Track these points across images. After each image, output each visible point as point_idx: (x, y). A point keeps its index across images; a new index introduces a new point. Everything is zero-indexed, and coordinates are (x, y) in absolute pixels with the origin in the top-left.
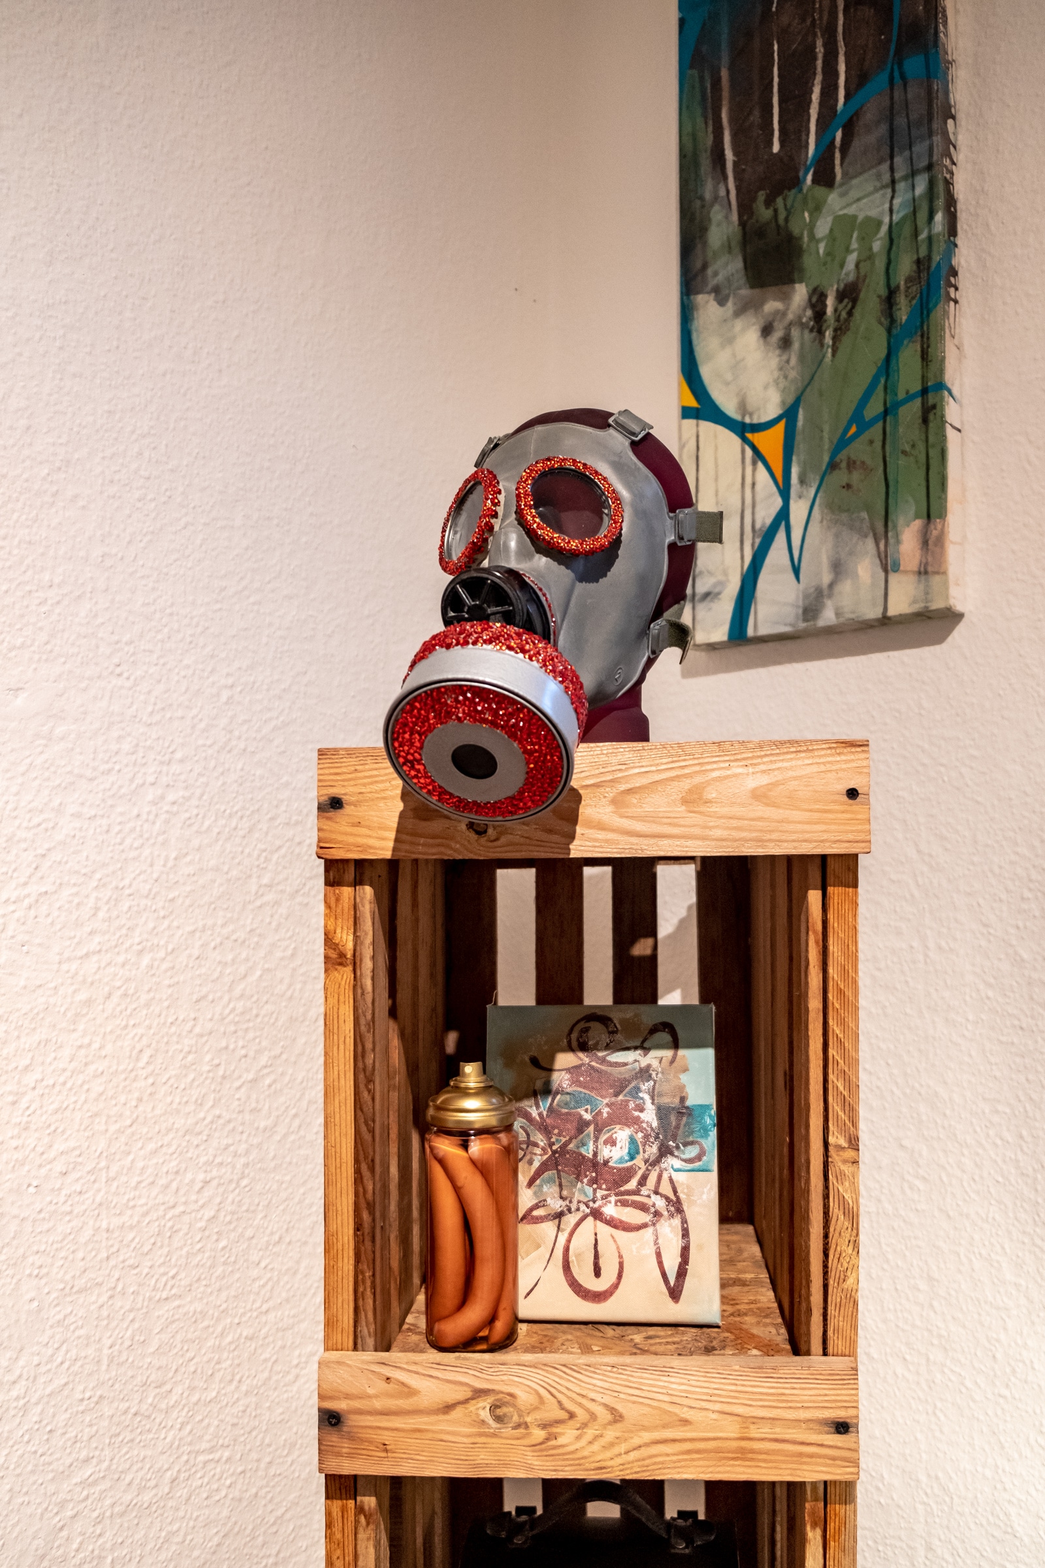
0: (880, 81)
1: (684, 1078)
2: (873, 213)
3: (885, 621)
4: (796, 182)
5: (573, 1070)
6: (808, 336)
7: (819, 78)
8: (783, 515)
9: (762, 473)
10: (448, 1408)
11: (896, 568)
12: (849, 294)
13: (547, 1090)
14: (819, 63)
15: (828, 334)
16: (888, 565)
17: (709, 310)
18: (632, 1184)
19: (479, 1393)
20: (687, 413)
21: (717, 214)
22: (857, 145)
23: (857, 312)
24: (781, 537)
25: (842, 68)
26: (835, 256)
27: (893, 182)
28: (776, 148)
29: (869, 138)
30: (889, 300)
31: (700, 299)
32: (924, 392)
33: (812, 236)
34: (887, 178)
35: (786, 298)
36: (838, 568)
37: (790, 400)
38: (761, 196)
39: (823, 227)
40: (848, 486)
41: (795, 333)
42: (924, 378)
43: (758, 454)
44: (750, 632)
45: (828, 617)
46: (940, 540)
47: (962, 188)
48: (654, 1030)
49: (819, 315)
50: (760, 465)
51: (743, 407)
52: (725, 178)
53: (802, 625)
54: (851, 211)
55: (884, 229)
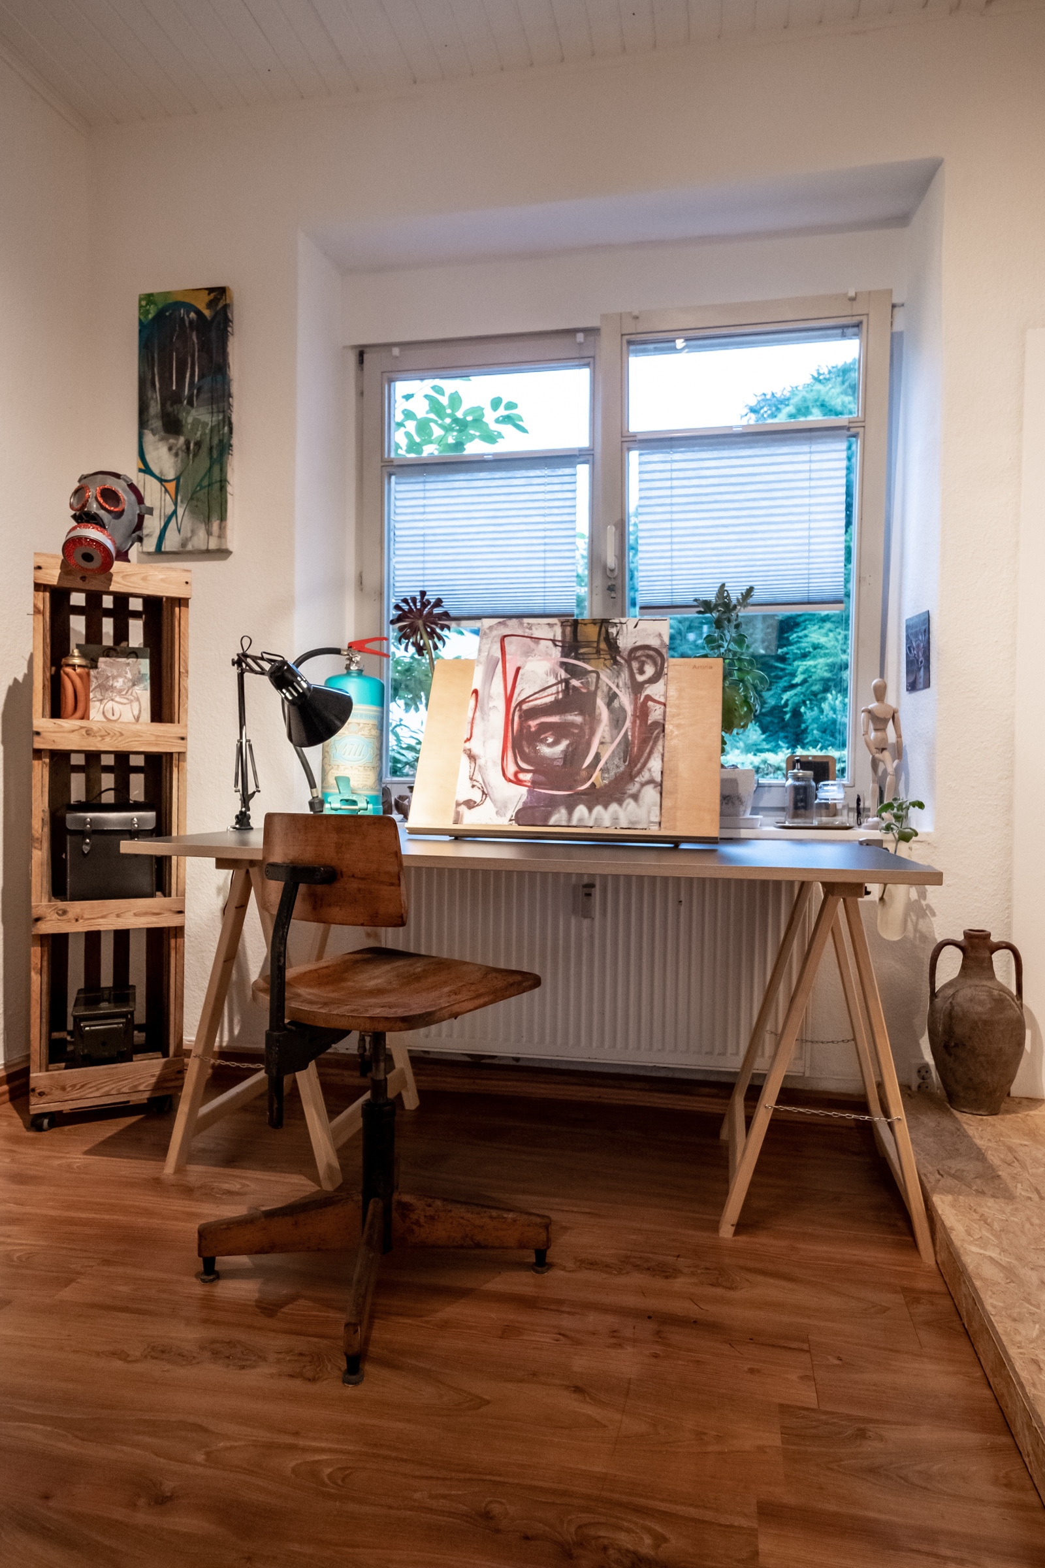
0: (209, 379)
1: (140, 666)
2: (206, 420)
3: (208, 551)
4: (181, 402)
5: (105, 662)
6: (184, 454)
7: (189, 371)
8: (175, 512)
9: (168, 497)
10: (73, 731)
11: (211, 534)
12: (198, 444)
13: (96, 667)
14: (189, 365)
15: (191, 455)
16: (209, 533)
17: (149, 437)
18: (124, 693)
19: (82, 728)
20: (140, 470)
21: (152, 403)
22: (202, 396)
23: (201, 452)
24: (174, 519)
25: (197, 370)
26: (194, 430)
27: (212, 413)
28: (174, 388)
29: (205, 396)
30: (211, 449)
31: (146, 431)
32: (221, 481)
33: (186, 422)
34: (210, 410)
35: (177, 440)
36: (193, 532)
37: (178, 474)
38: (169, 403)
39: (190, 420)
40: (197, 506)
41: (180, 452)
42: (221, 477)
43: (166, 491)
44: (163, 549)
45: (189, 547)
46: (225, 528)
47: (234, 419)
48: (130, 653)
49: (188, 448)
50: (167, 494)
51: (161, 473)
52: (156, 392)
53: (181, 549)
54: (199, 417)
55: (209, 427)
